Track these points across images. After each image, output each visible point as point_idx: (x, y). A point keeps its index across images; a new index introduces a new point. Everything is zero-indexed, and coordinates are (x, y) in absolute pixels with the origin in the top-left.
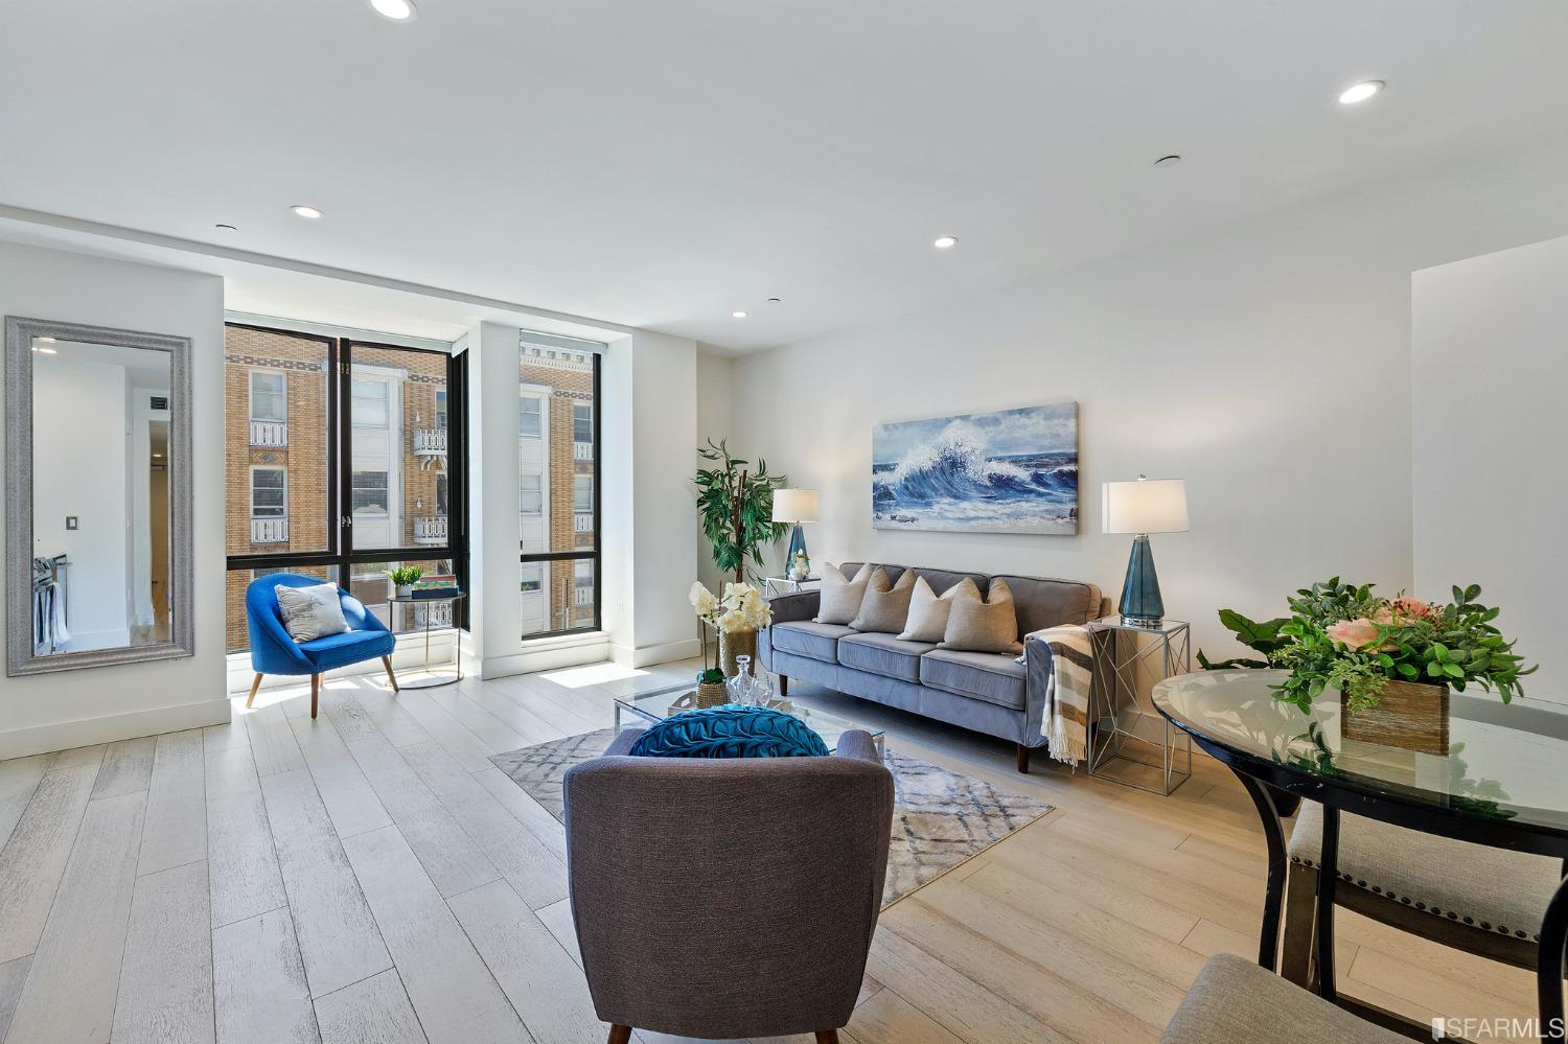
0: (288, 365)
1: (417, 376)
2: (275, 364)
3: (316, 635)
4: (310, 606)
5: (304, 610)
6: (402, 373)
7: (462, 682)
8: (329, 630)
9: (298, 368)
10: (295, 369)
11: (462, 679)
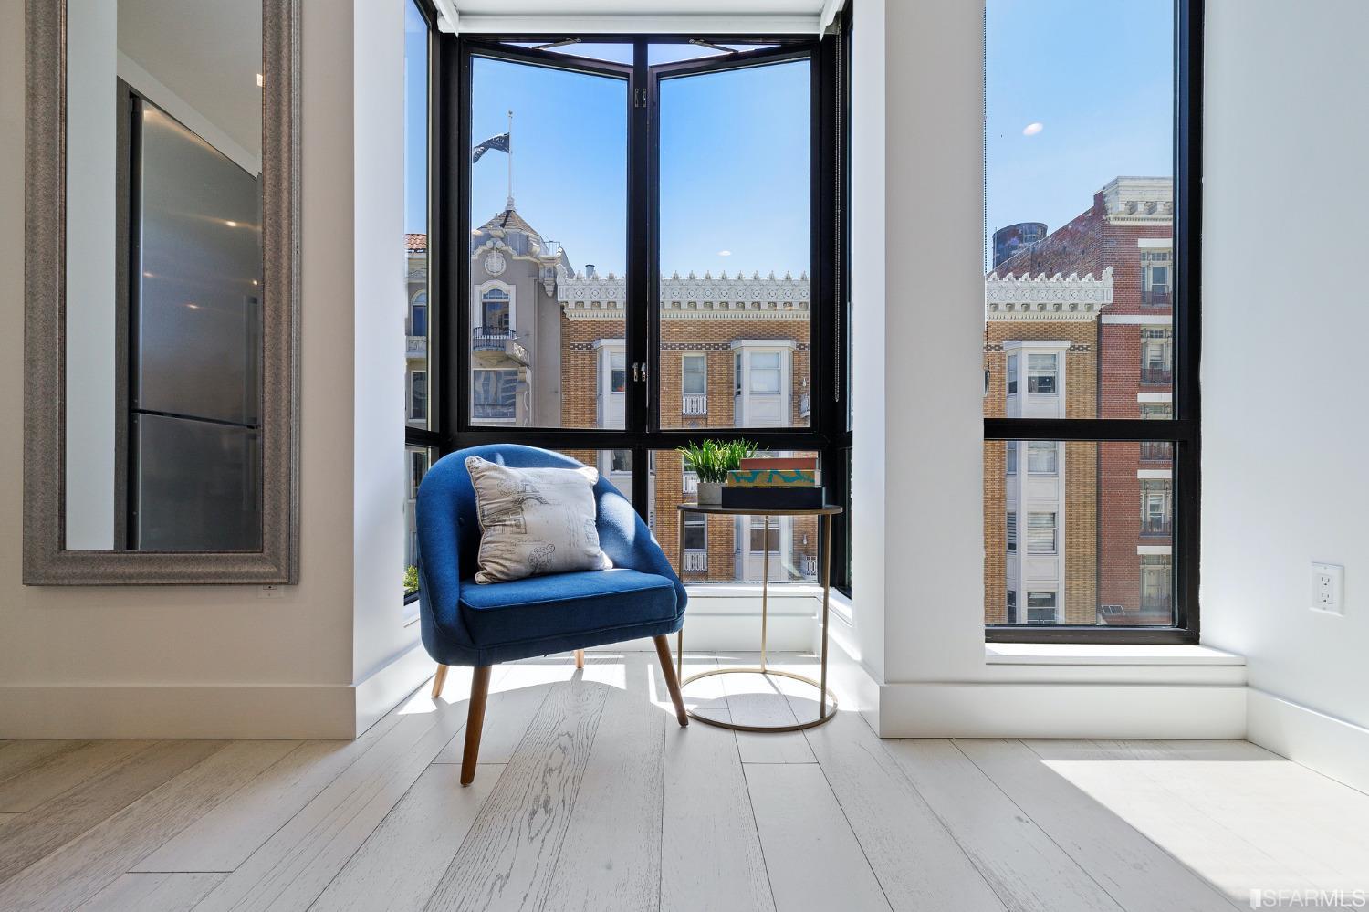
0: (708, 346)
1: (804, 345)
2: (699, 347)
3: (522, 569)
4: (519, 504)
5: (506, 512)
6: (792, 343)
7: (831, 727)
8: (555, 560)
9: (715, 349)
10: (712, 350)
11: (832, 716)
